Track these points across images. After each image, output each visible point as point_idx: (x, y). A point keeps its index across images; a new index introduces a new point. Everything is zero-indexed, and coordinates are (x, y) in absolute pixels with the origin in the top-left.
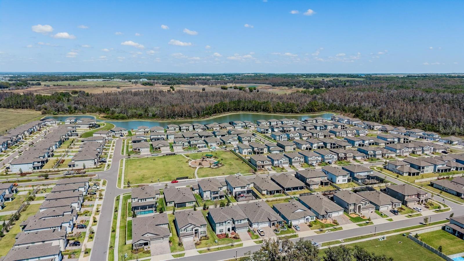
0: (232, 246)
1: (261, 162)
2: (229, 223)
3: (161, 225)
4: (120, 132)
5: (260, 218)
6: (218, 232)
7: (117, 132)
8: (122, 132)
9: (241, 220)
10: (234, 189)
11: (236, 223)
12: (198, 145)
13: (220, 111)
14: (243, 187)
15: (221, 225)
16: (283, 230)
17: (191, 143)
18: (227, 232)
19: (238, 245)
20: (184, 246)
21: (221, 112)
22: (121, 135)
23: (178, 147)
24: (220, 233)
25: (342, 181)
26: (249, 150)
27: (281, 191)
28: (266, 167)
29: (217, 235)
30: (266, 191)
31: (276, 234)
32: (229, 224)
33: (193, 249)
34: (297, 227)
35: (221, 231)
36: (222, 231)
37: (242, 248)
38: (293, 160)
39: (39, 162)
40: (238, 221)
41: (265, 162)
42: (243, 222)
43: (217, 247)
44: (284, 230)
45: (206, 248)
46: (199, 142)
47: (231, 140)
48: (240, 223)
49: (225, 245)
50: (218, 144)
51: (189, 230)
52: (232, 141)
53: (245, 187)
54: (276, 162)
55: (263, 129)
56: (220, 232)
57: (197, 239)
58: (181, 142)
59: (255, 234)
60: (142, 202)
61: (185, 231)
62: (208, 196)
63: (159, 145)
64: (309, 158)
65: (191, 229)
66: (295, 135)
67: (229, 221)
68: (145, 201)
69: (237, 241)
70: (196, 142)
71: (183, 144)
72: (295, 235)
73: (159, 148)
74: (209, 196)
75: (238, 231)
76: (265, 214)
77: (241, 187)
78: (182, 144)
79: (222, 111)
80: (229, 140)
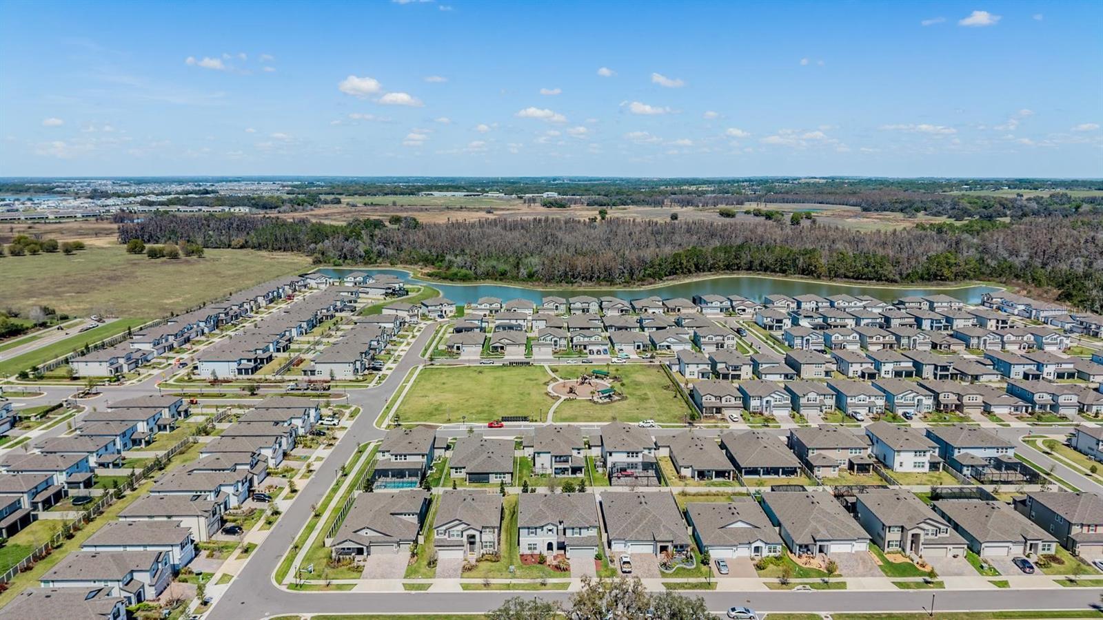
0: (543, 584)
1: (713, 399)
2: (550, 530)
3: (401, 514)
4: (438, 307)
5: (633, 530)
6: (523, 549)
7: (433, 308)
8: (444, 309)
9: (580, 529)
10: (611, 455)
11: (569, 532)
12: (590, 348)
13: (685, 270)
14: (633, 453)
15: (532, 533)
16: (685, 566)
17: (575, 341)
18: (545, 552)
19: (556, 586)
20: (438, 568)
21: (690, 272)
22: (440, 313)
23: (543, 349)
24: (529, 552)
25: (913, 465)
26: (701, 367)
27: (729, 474)
28: (727, 413)
29: (522, 555)
30: (690, 469)
31: (662, 573)
32: (550, 533)
33: (455, 577)
34: (721, 564)
35: (532, 547)
36: (535, 548)
37: (565, 593)
38: (803, 401)
39: (249, 360)
40: (573, 529)
41: (723, 399)
42: (585, 533)
43: (508, 581)
44: (688, 567)
45: (481, 581)
46: (593, 339)
47: (673, 340)
48: (577, 535)
49: (528, 581)
50: (639, 347)
51: (455, 533)
52: (673, 343)
53: (637, 453)
54: (754, 403)
55: (769, 319)
56: (530, 549)
57: (472, 558)
58: (550, 337)
59: (611, 566)
60: (398, 460)
61: (446, 536)
62: (545, 466)
63: (502, 341)
64: (849, 399)
65: (460, 533)
66: (848, 338)
67: (550, 527)
68: (403, 460)
69: (561, 577)
70: (586, 339)
71: (556, 341)
72: (709, 584)
73: (502, 348)
74: (547, 465)
75: (570, 553)
76: (649, 521)
77: (628, 453)
78: (553, 342)
79: (693, 269)
80: (668, 340)
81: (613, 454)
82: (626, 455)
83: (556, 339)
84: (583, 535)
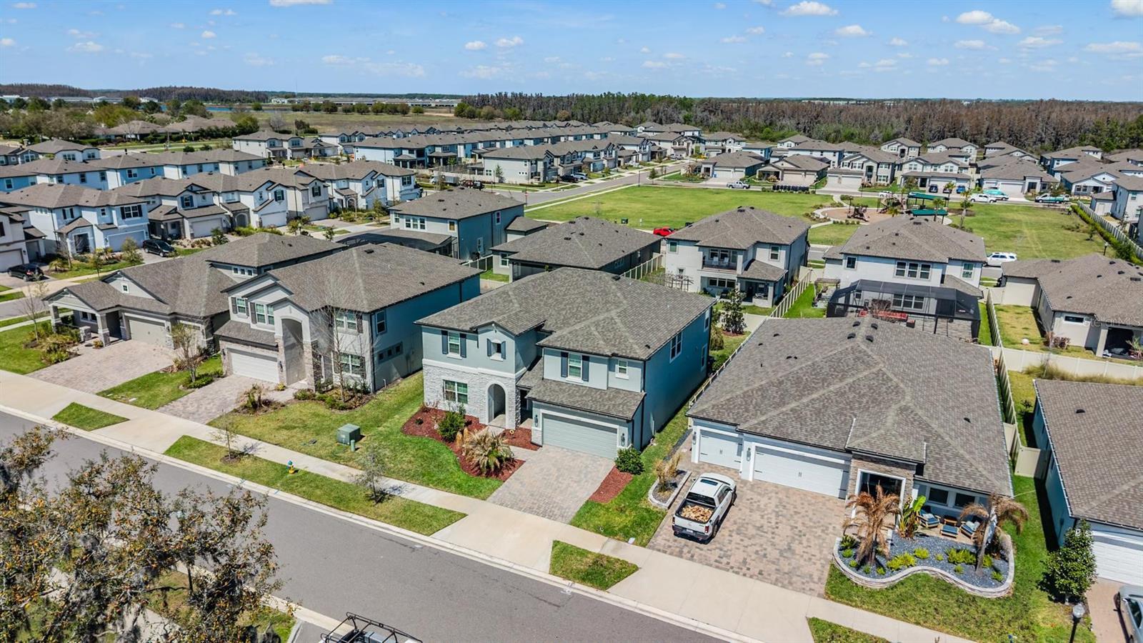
2: (499, 348)
4: (720, 144)
6: (430, 392)
7: (712, 144)
8: (728, 147)
9: (586, 359)
11: (553, 366)
14: (914, 265)
15: (454, 348)
17: (906, 171)
19: (409, 513)
20: (199, 392)
23: (846, 181)
24: (442, 404)
30: (1086, 325)
32: (499, 355)
33: (198, 419)
35: (454, 390)
36: (460, 397)
40: (564, 353)
46: (941, 170)
48: (577, 380)
50: (1032, 186)
51: (265, 312)
53: (926, 267)
58: (861, 161)
59: (650, 499)
61: (249, 319)
62: (685, 274)
69: (456, 490)
70: (929, 169)
71: (870, 169)
73: (777, 174)
74: (691, 273)
77: (902, 265)
78: (864, 170)
80: (1100, 178)
81: (859, 263)
82: (893, 268)
83: (870, 164)
84: (593, 383)
